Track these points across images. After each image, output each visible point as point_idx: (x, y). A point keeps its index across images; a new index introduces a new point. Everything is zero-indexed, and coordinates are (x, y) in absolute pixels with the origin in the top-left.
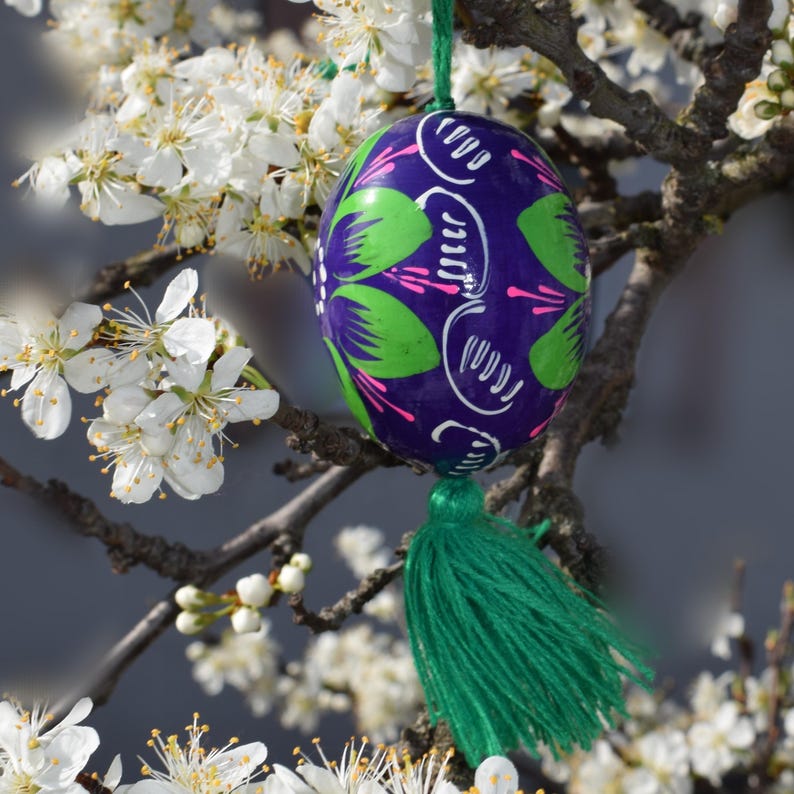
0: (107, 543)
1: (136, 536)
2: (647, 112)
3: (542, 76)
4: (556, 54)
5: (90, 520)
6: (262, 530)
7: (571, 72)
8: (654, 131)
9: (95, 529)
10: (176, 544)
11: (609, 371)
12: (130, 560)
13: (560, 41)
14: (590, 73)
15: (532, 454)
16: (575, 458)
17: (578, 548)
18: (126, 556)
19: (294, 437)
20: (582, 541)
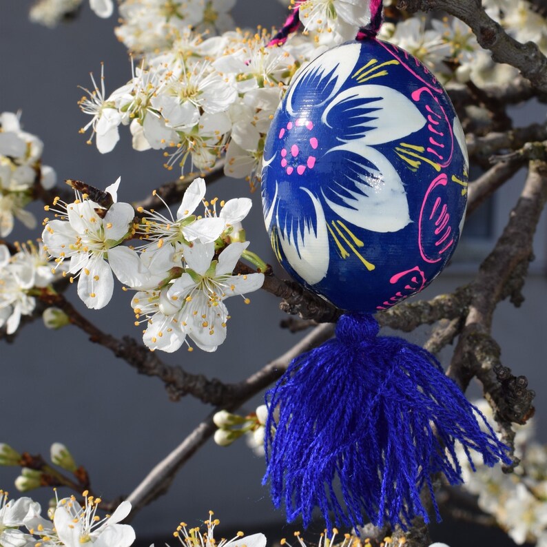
0: (165, 381)
1: (185, 375)
2: (536, 57)
3: (457, 46)
4: (466, 15)
5: (152, 364)
6: (274, 368)
7: (478, 28)
8: (541, 71)
9: (156, 371)
10: (214, 380)
11: (514, 249)
12: (181, 392)
13: (470, 6)
14: (492, 28)
15: (461, 310)
16: (492, 313)
17: (498, 378)
18: (179, 389)
19: (286, 303)
20: (501, 373)
